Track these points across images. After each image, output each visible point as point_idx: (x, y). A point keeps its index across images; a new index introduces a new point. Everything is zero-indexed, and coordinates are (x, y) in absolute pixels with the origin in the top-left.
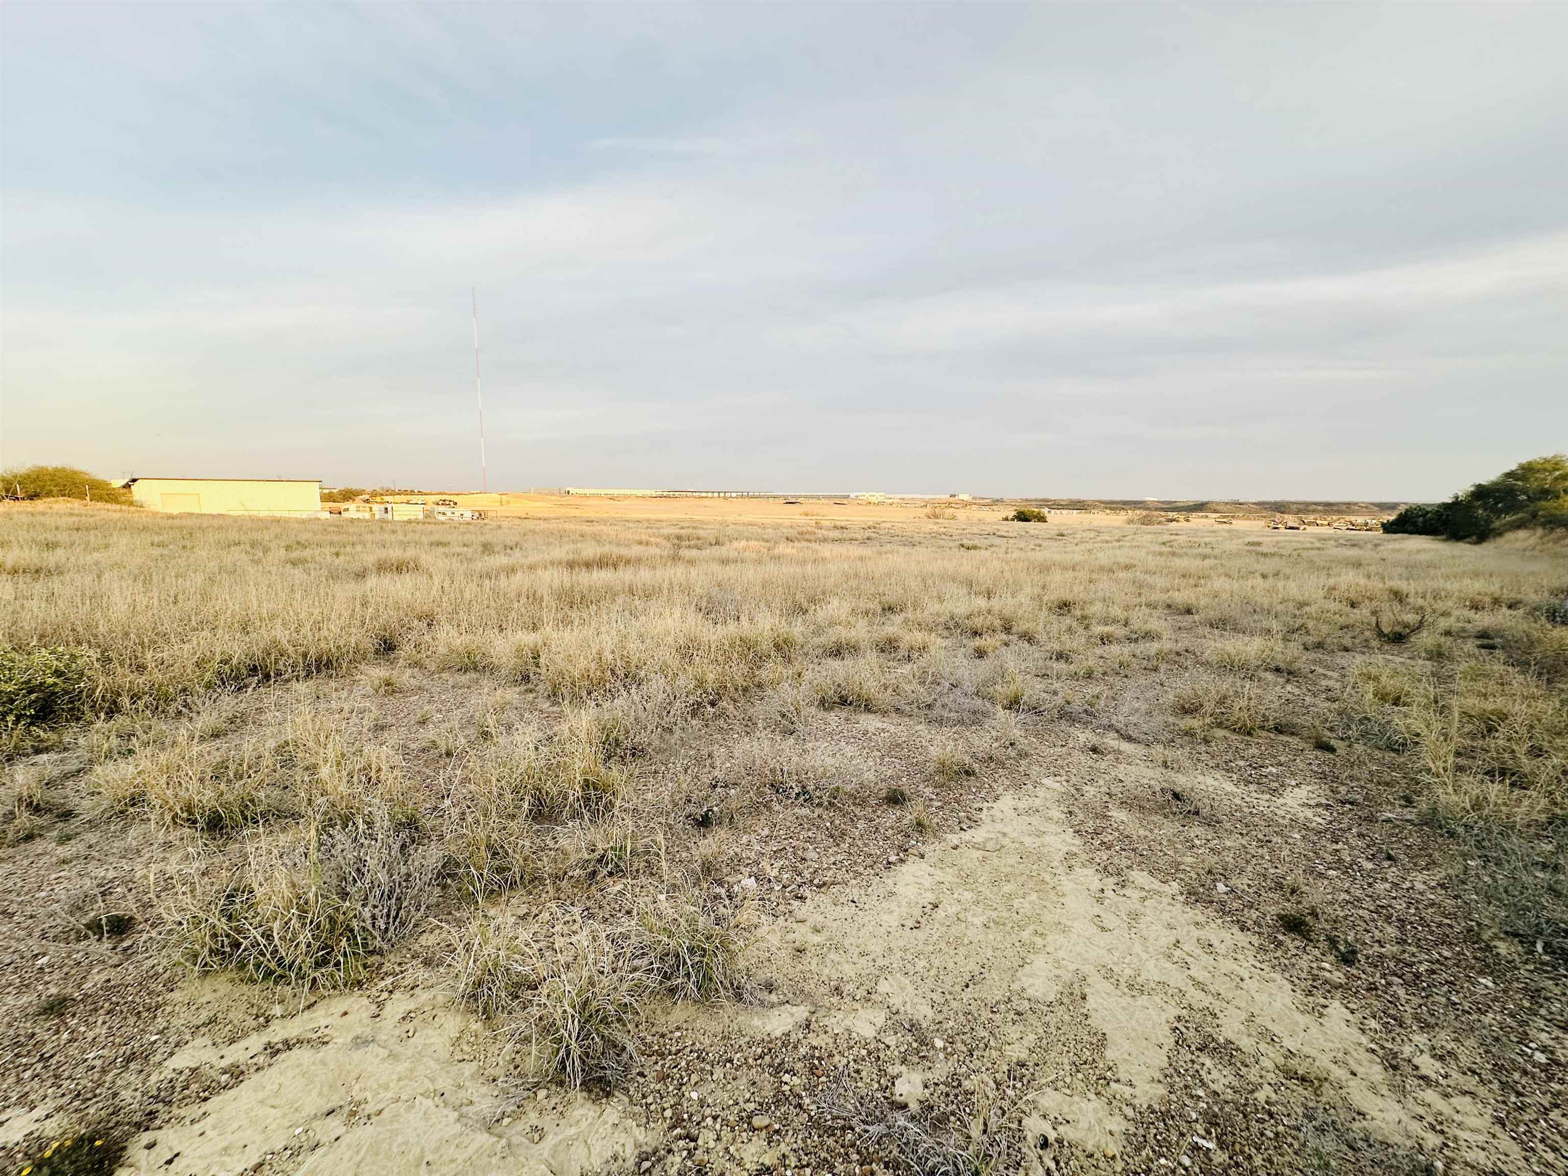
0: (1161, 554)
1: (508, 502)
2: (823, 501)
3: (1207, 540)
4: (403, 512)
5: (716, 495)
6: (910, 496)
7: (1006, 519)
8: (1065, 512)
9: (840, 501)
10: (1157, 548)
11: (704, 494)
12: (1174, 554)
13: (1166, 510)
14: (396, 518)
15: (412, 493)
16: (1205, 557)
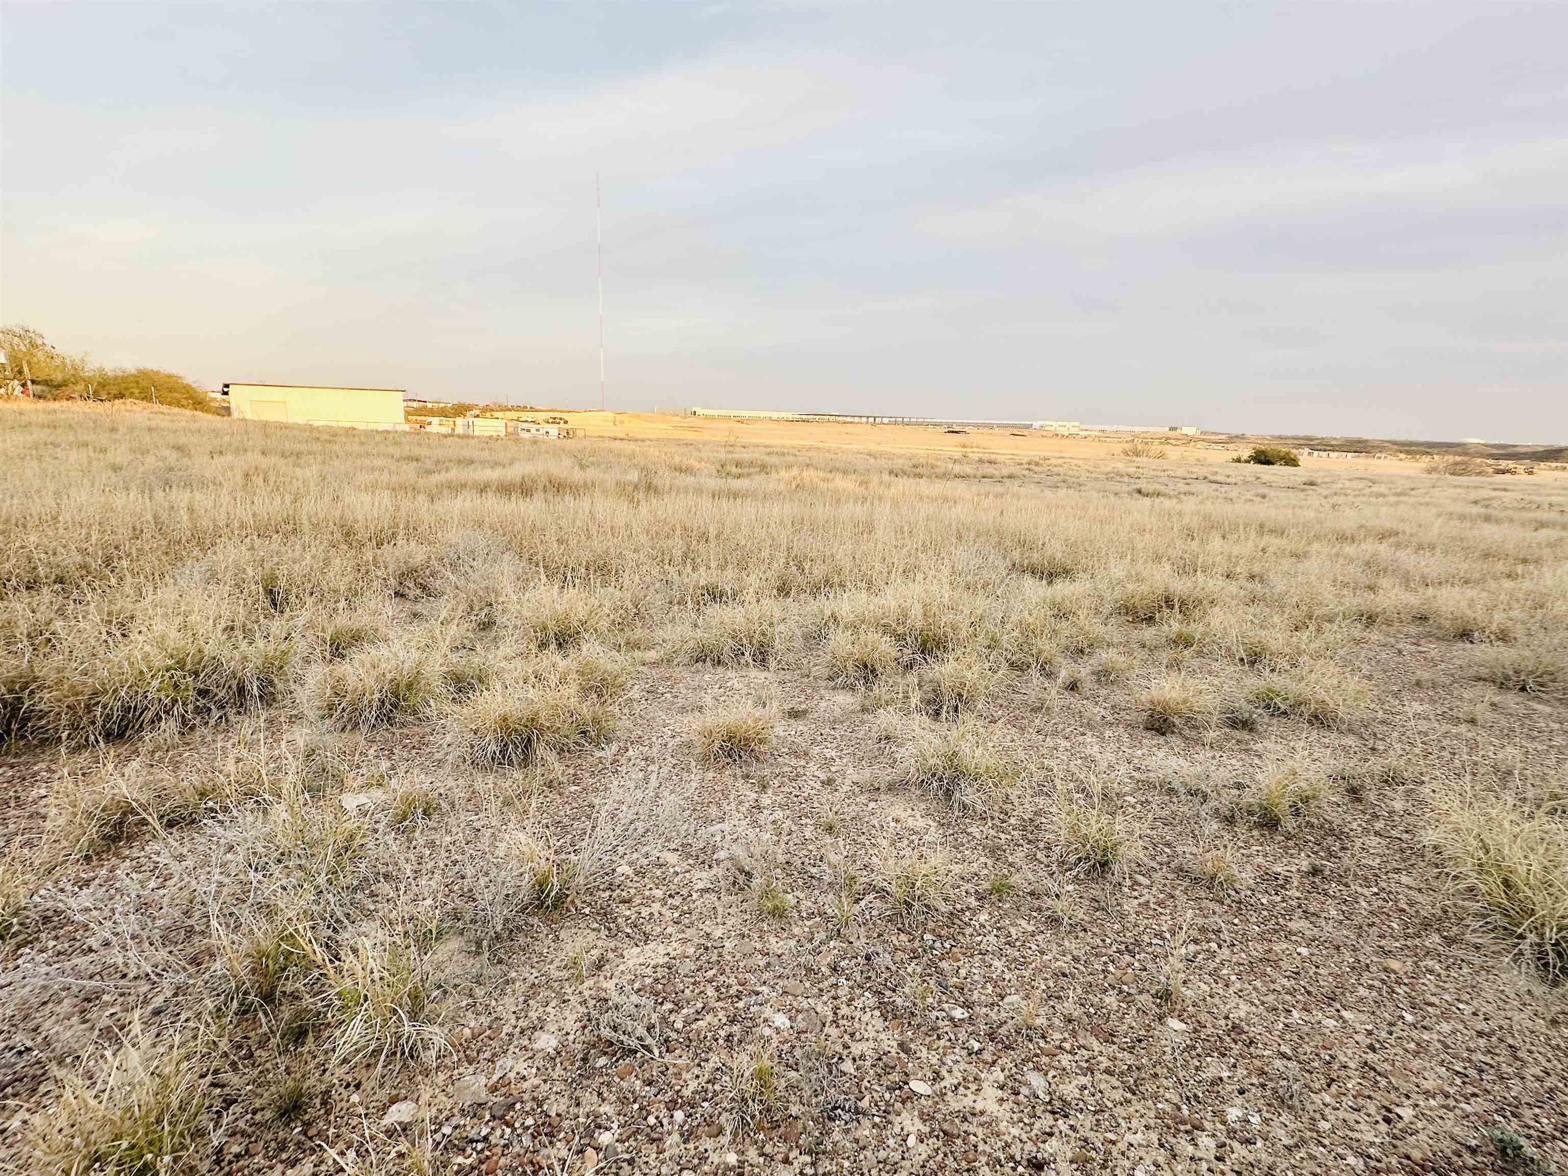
0: (1462, 517)
1: (622, 422)
2: (997, 430)
3: (1555, 499)
4: (486, 427)
5: (864, 420)
6: (1115, 428)
7: (1238, 460)
8: (1334, 455)
9: (1019, 431)
10: (1459, 508)
11: (849, 419)
12: (1487, 519)
13: (1497, 457)
14: (476, 433)
15: (524, 409)
16: (1542, 525)
